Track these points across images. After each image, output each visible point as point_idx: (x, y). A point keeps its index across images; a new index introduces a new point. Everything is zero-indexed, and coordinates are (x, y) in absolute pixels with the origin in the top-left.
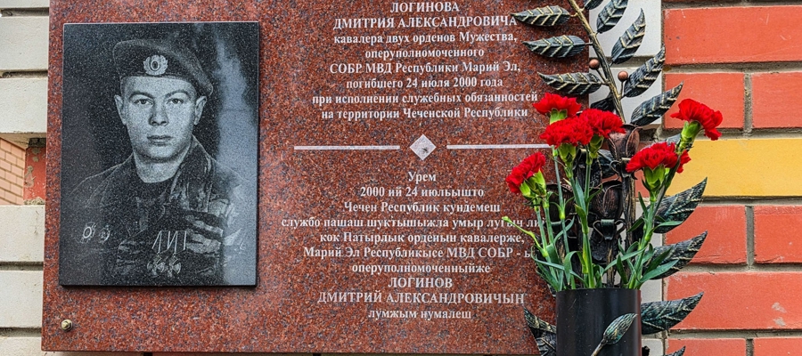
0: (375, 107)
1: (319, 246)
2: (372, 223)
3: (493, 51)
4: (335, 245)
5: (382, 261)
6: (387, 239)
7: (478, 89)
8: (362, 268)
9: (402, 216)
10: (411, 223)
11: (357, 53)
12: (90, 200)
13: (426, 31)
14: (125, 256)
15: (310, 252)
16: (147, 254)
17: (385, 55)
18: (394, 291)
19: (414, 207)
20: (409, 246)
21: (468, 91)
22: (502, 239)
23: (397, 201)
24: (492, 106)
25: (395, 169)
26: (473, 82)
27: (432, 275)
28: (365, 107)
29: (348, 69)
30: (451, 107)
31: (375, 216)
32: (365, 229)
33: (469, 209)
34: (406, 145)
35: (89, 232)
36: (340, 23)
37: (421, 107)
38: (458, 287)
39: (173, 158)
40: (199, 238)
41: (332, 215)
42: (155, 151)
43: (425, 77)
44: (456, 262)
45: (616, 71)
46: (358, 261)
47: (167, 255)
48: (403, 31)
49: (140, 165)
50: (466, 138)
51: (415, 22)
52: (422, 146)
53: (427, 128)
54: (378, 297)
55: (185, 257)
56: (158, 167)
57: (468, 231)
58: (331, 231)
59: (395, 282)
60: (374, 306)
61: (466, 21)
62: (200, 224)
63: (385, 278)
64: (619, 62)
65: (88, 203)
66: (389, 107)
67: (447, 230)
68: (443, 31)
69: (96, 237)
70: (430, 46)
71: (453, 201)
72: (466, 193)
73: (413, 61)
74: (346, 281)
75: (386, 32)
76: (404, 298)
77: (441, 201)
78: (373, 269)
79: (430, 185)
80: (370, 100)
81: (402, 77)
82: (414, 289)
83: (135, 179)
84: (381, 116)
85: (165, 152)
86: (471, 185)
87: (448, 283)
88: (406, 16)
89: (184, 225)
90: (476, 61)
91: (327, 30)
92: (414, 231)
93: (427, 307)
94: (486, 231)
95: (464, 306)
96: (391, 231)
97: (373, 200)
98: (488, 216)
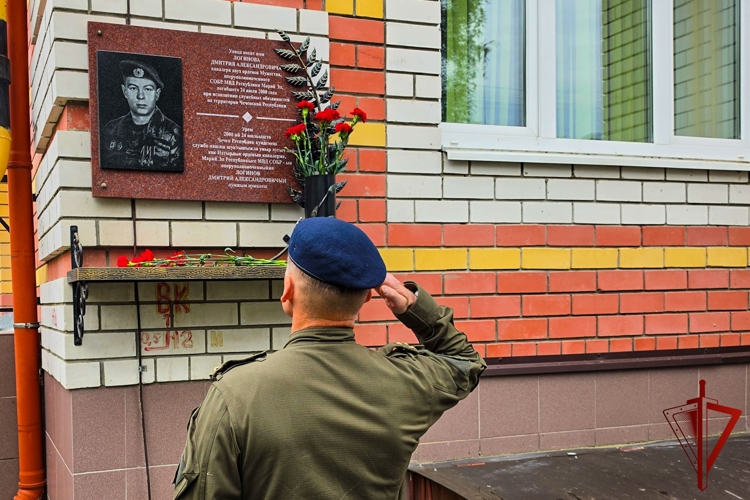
0: (229, 99)
1: (208, 156)
2: (228, 148)
3: (274, 80)
4: (214, 156)
5: (233, 163)
6: (234, 154)
7: (268, 95)
8: (225, 166)
9: (240, 145)
10: (244, 148)
11: (220, 75)
12: (113, 131)
13: (247, 69)
14: (129, 156)
15: (204, 158)
16: (139, 156)
17: (232, 77)
18: (238, 176)
19: (245, 142)
20: (243, 157)
21: (264, 95)
22: (278, 157)
23: (238, 139)
24: (273, 102)
25: (238, 126)
26: (266, 92)
27: (252, 170)
28: (224, 99)
29: (218, 82)
30: (258, 101)
31: (230, 144)
32: (226, 150)
33: (265, 143)
34: (241, 116)
35: (113, 145)
36: (214, 62)
37: (246, 100)
38: (262, 176)
39: (148, 114)
40: (160, 150)
41: (213, 143)
42: (140, 111)
43: (247, 88)
44: (261, 165)
45: (318, 93)
46: (224, 163)
47: (147, 157)
48: (238, 68)
49: (134, 117)
50: (264, 115)
51: (243, 65)
52: (247, 117)
53: (249, 109)
54: (232, 179)
55: (155, 158)
56: (142, 118)
57: (266, 153)
58: (213, 150)
59: (238, 172)
60: (230, 182)
61: (262, 66)
62: (160, 144)
63: (235, 170)
64: (319, 89)
65: (112, 132)
66: (234, 99)
67: (257, 152)
68: (254, 70)
69: (116, 147)
70: (250, 75)
71: (260, 140)
72: (264, 137)
73: (243, 81)
74: (220, 171)
75: (232, 68)
76: (242, 179)
77: (255, 140)
78: (230, 167)
79: (251, 133)
80: (226, 96)
81: (239, 87)
82: (245, 176)
83: (132, 122)
84: (231, 103)
85: (145, 111)
86: (266, 134)
87: (258, 173)
88: (240, 62)
89: (153, 144)
90: (267, 83)
91: (208, 64)
92: (245, 151)
93: (251, 183)
94: (272, 153)
95: (264, 183)
96: (236, 151)
97: (229, 138)
98: (272, 147)
